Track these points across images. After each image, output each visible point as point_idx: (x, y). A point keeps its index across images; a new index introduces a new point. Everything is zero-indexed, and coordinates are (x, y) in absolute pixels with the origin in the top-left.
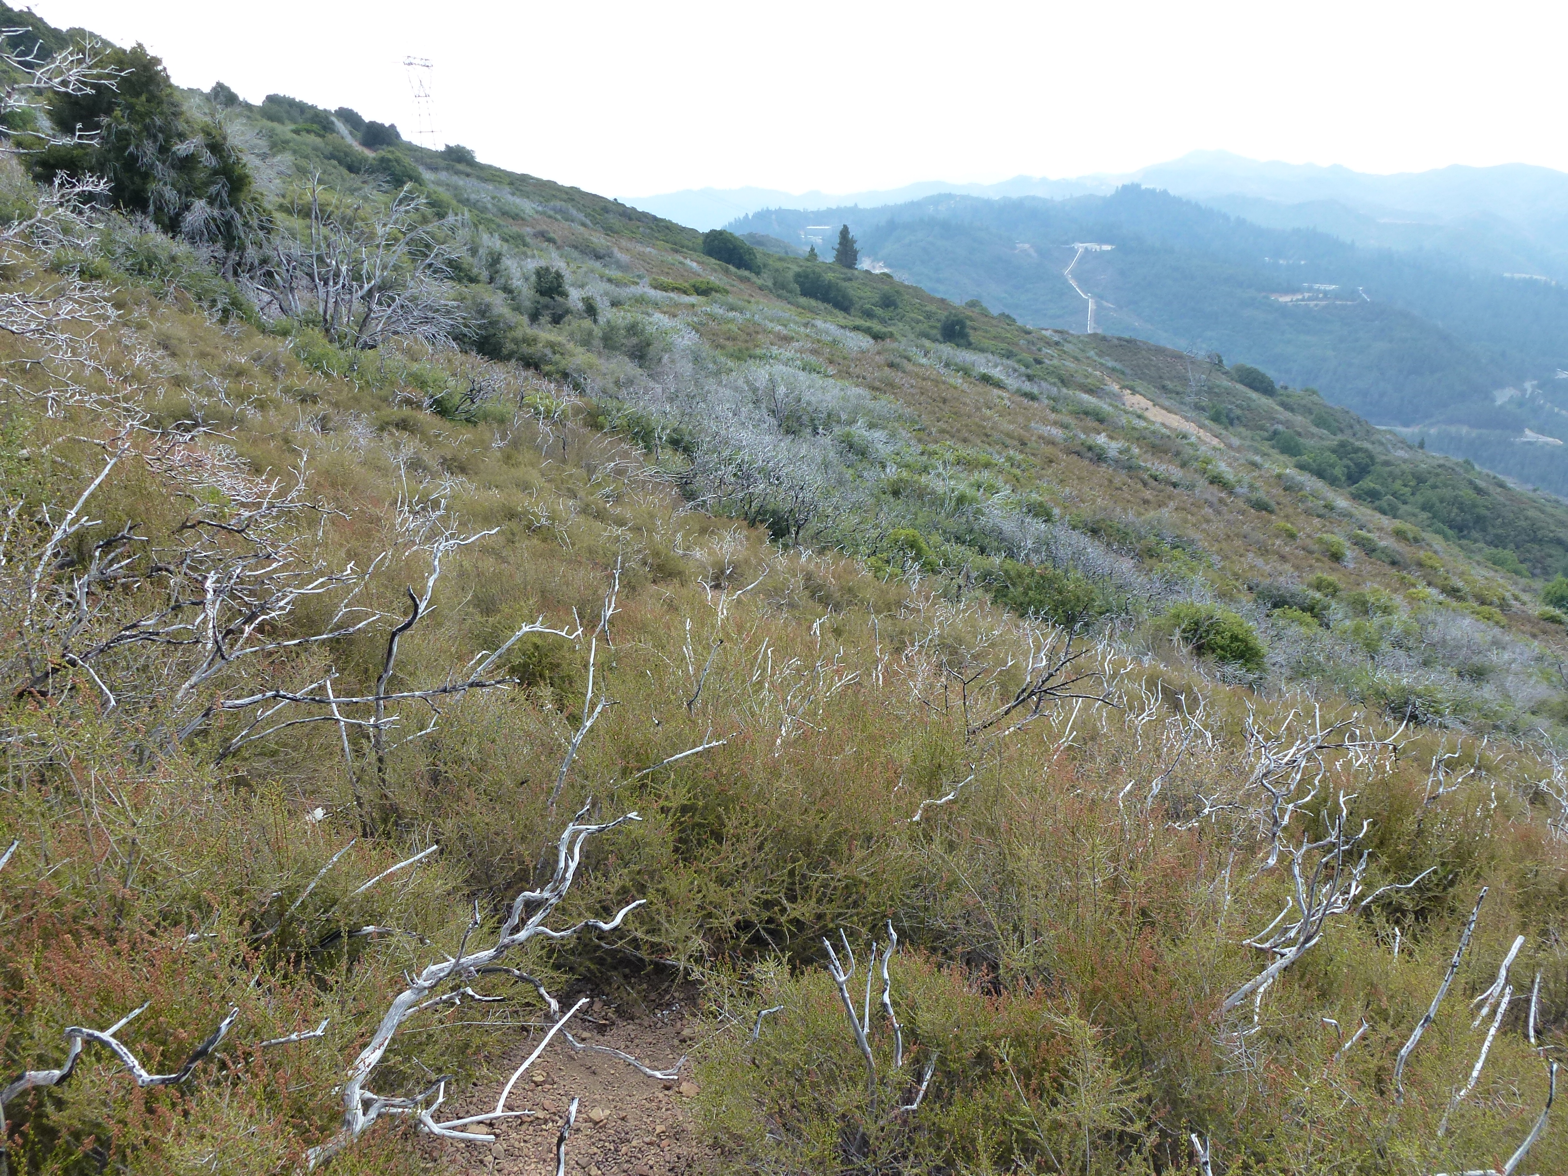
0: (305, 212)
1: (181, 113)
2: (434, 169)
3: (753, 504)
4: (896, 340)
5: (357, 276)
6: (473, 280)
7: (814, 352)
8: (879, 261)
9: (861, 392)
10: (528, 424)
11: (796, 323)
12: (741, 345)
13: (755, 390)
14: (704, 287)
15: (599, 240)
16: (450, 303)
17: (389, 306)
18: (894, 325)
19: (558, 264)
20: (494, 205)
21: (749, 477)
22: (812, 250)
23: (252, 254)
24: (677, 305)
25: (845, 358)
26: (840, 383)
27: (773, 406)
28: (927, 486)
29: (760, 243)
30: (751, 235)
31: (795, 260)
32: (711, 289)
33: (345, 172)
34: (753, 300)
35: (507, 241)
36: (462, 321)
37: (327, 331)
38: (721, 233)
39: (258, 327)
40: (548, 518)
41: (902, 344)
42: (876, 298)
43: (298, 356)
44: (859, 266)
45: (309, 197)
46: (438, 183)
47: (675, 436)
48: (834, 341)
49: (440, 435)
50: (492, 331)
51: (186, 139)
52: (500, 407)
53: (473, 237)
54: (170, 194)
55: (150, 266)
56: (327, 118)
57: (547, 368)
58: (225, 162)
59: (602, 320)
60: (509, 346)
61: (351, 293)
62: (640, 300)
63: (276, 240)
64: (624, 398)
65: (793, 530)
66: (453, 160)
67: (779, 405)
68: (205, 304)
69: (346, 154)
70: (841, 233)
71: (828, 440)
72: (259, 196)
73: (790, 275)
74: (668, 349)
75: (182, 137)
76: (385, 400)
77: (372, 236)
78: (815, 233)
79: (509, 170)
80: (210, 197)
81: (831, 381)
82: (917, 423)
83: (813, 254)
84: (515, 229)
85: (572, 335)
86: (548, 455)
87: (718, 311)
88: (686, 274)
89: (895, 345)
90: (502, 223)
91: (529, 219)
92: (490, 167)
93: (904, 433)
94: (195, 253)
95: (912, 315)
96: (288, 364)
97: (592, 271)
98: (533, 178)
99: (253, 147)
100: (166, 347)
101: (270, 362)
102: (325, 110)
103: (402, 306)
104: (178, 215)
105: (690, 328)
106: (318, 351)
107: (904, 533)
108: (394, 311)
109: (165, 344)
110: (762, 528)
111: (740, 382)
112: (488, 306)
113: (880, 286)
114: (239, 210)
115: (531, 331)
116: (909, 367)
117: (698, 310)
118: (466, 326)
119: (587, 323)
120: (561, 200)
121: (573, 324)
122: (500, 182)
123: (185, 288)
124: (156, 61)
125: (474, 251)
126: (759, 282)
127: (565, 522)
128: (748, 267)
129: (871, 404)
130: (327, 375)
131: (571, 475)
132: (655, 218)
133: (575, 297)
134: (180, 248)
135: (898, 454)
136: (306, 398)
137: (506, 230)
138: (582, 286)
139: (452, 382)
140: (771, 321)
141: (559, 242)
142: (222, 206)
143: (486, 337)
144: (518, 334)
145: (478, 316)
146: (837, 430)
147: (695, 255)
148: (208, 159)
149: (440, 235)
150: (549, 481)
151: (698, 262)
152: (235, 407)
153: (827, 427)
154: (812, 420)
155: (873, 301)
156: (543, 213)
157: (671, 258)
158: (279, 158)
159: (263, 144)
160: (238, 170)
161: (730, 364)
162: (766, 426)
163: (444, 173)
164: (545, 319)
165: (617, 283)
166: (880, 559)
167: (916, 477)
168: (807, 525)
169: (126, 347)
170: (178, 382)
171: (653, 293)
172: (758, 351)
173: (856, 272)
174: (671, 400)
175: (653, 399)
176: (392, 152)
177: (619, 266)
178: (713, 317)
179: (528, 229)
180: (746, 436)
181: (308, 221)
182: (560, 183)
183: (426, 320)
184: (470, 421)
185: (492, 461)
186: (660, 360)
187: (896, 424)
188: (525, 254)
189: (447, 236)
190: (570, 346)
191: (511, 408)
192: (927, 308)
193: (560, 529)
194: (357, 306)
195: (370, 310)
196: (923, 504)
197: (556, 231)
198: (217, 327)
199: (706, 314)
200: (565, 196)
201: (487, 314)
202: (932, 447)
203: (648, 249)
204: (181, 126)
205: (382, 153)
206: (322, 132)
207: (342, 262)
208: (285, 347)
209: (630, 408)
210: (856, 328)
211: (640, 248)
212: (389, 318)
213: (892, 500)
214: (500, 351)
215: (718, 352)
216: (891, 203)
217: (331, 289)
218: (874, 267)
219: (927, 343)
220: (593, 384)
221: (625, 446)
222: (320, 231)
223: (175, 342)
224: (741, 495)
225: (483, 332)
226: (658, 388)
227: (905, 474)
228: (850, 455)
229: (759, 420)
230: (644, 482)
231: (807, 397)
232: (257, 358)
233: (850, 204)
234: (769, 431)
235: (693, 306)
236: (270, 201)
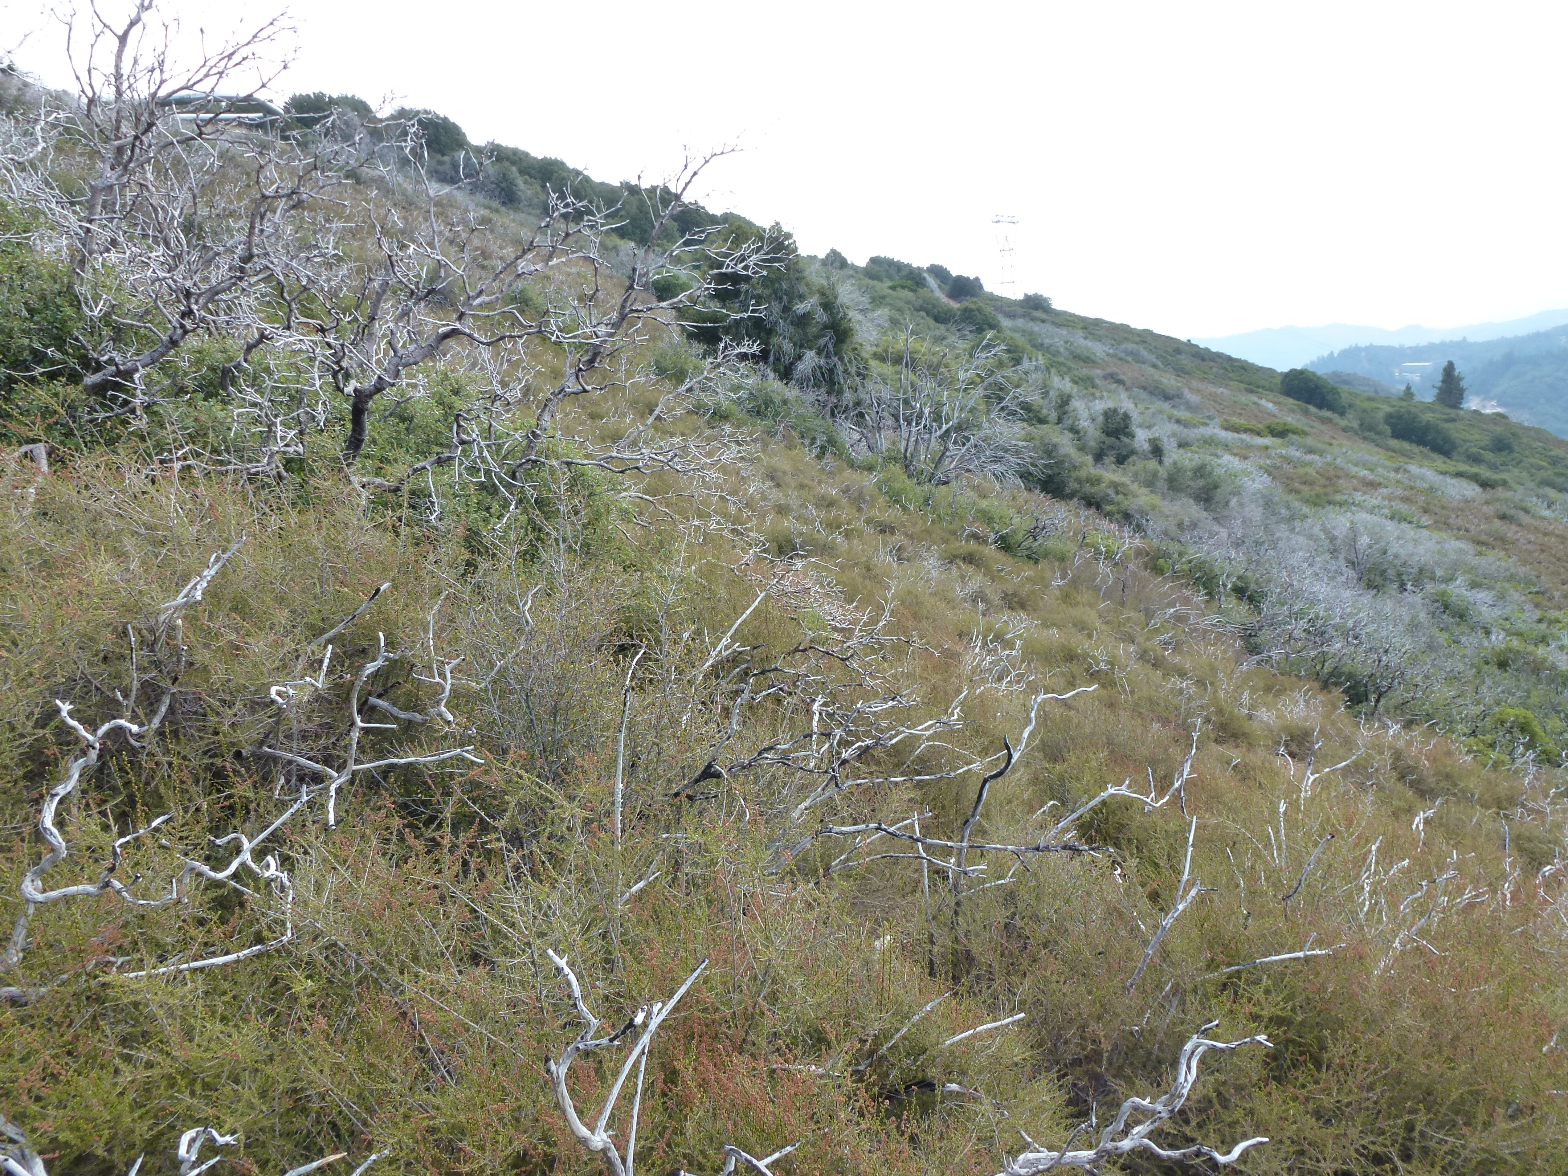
0: (897, 360)
1: (804, 278)
2: (1012, 316)
3: (1327, 664)
4: (1510, 488)
5: (937, 417)
6: (1042, 421)
7: (1405, 500)
8: (1492, 399)
9: (1463, 546)
10: (1087, 563)
11: (1385, 467)
12: (1318, 489)
13: (1332, 539)
14: (1280, 428)
15: (1169, 381)
16: (1021, 443)
17: (964, 445)
18: (1508, 471)
19: (1125, 403)
20: (1066, 349)
21: (1322, 634)
22: (1408, 388)
23: (848, 397)
24: (1249, 447)
25: (1443, 508)
26: (1437, 535)
27: (1352, 557)
28: (1545, 660)
29: (1347, 382)
30: (1336, 374)
31: (1387, 400)
32: (1288, 431)
33: (931, 322)
34: (1334, 442)
35: (1076, 383)
36: (1029, 460)
37: (907, 467)
38: (1302, 372)
39: (848, 462)
40: (1108, 663)
41: (1518, 494)
42: (1486, 440)
43: (880, 490)
44: (1464, 406)
45: (901, 346)
46: (1014, 330)
47: (1239, 584)
48: (1431, 488)
49: (1002, 570)
50: (1057, 470)
51: (805, 299)
52: (1061, 546)
53: (1044, 380)
54: (787, 346)
55: (766, 408)
56: (920, 274)
57: (1109, 508)
58: (834, 318)
59: (1167, 461)
60: (1073, 485)
61: (931, 433)
62: (1209, 442)
63: (870, 385)
64: (1187, 542)
65: (1373, 697)
66: (1030, 308)
67: (1360, 557)
68: (807, 442)
69: (934, 306)
70: (1445, 370)
71: (1418, 598)
72: (858, 347)
73: (1380, 415)
74: (1236, 493)
75: (802, 298)
76: (954, 533)
77: (954, 380)
78: (1412, 370)
79: (1083, 315)
80: (818, 348)
81: (1425, 533)
82: (1535, 585)
83: (1408, 393)
84: (1085, 372)
85: (1136, 475)
86: (1108, 596)
87: (1295, 453)
88: (1260, 414)
89: (1509, 494)
90: (1073, 366)
91: (1100, 361)
92: (1065, 312)
93: (1516, 596)
94: (804, 397)
95: (1532, 460)
96: (871, 496)
97: (1161, 412)
98: (1106, 322)
99: (858, 304)
100: (772, 479)
101: (856, 495)
102: (919, 268)
103: (976, 446)
104: (792, 364)
105: (1262, 471)
106: (897, 486)
107: (1512, 713)
108: (967, 450)
109: (771, 475)
110: (1337, 692)
111: (1316, 530)
112: (1055, 446)
113: (1491, 427)
114: (841, 359)
115: (1095, 471)
116: (1526, 519)
117: (1272, 452)
118: (1032, 464)
119: (1153, 464)
120: (1133, 342)
121: (1136, 465)
122: (1073, 327)
123: (792, 427)
124: (788, 236)
125: (1045, 395)
126: (1343, 423)
127: (1123, 668)
128: (1331, 408)
129: (1476, 561)
130: (905, 508)
131: (1129, 618)
132: (1230, 359)
133: (1141, 438)
134: (791, 392)
135: (1507, 619)
136: (885, 529)
137: (1076, 372)
138: (1149, 427)
139: (1017, 520)
140: (1356, 465)
141: (1128, 384)
142: (828, 356)
143: (1049, 476)
144: (1083, 473)
145: (1045, 456)
146: (1430, 587)
147: (1271, 396)
148: (821, 316)
149: (1015, 378)
150: (1107, 623)
151: (1274, 403)
152: (828, 536)
153: (1418, 583)
154: (1399, 575)
155: (1482, 444)
156: (1111, 356)
157: (1244, 398)
158: (879, 312)
159: (865, 300)
160: (844, 325)
161: (1306, 510)
162: (1343, 578)
163: (1021, 320)
164: (1109, 460)
165: (1186, 424)
166: (1483, 741)
167: (1531, 648)
168: (1390, 694)
169: (743, 477)
170: (782, 510)
171: (1223, 434)
172: (1338, 498)
173: (1462, 412)
174: (1237, 545)
175: (1218, 546)
176: (976, 303)
177: (1189, 407)
178: (1288, 460)
179: (1098, 371)
180: (1322, 589)
181: (898, 368)
182: (1132, 326)
183: (997, 460)
184: (1033, 558)
185: (1050, 599)
186: (1227, 503)
187: (1507, 585)
188: (1093, 395)
189: (1021, 379)
190: (1135, 487)
191: (1072, 547)
192: (1553, 453)
193: (1118, 674)
194: (935, 445)
195: (947, 449)
196: (1539, 680)
197: (1128, 373)
198: (814, 462)
199: (1281, 456)
200: (1138, 339)
201: (1053, 454)
202: (1554, 614)
203: (1221, 390)
204: (802, 289)
205: (965, 304)
206: (914, 287)
207: (925, 404)
208: (869, 481)
209: (1195, 553)
210: (1459, 475)
211: (1212, 389)
212: (962, 456)
213: (1497, 672)
214: (1063, 490)
215: (1293, 496)
216: (1509, 335)
217: (914, 429)
218: (1484, 407)
219: (1552, 493)
220: (1155, 525)
221: (1187, 592)
222: (907, 376)
223: (780, 474)
224: (1313, 653)
225: (1049, 472)
226: (1224, 533)
227: (1516, 643)
228: (1445, 616)
229: (1336, 571)
230: (1205, 631)
231: (1395, 548)
232: (846, 491)
233: (1457, 338)
234: (1346, 584)
235: (1267, 448)
236: (867, 351)
